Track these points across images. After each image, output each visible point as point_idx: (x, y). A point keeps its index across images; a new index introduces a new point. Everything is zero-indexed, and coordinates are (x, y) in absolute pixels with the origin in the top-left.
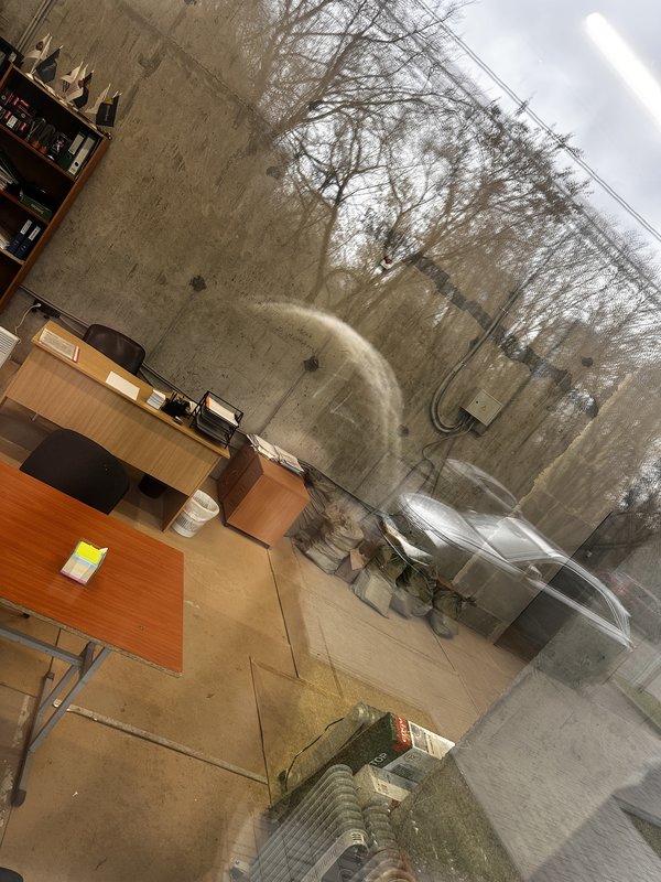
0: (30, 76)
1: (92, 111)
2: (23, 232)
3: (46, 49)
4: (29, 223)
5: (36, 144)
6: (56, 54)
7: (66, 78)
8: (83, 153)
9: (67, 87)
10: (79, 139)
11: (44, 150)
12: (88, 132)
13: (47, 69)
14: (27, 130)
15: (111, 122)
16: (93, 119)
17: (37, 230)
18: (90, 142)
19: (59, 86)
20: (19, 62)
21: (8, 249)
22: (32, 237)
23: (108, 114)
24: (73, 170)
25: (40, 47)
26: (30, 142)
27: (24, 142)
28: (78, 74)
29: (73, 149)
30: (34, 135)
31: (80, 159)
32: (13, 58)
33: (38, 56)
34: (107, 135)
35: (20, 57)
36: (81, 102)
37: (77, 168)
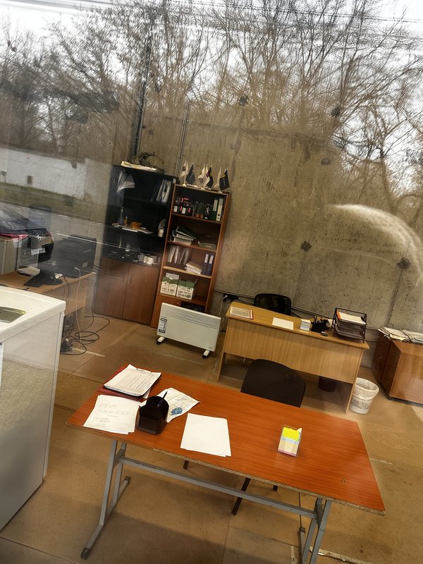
0: (184, 185)
1: (217, 185)
2: (206, 261)
3: (187, 168)
4: (207, 255)
5: (198, 216)
6: (192, 168)
7: (200, 177)
8: (220, 207)
9: (202, 181)
10: (216, 202)
11: (202, 217)
12: (218, 197)
13: (191, 178)
14: (191, 211)
15: (228, 186)
16: (219, 189)
17: (212, 257)
18: (221, 200)
19: (198, 182)
20: (178, 182)
21: (202, 273)
22: (211, 262)
23: (225, 183)
24: (218, 218)
25: (184, 169)
26: (195, 216)
27: (192, 217)
28: (205, 171)
29: (215, 209)
30: (196, 212)
31: (219, 212)
32: (175, 181)
33: (184, 174)
34: (228, 193)
35: (177, 179)
36: (210, 184)
37: (220, 217)
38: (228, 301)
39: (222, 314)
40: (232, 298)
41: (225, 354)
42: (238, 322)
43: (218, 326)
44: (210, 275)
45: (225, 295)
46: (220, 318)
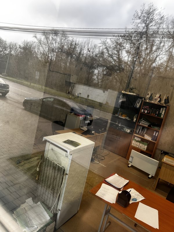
0: (148, 101)
1: (163, 102)
2: (154, 135)
3: (150, 94)
4: (155, 132)
5: (152, 114)
6: (152, 94)
7: (155, 98)
8: (164, 112)
9: (156, 99)
10: (162, 109)
11: (154, 115)
12: (163, 107)
13: (151, 98)
14: (150, 112)
15: (168, 102)
16: (164, 103)
17: (157, 133)
18: (164, 109)
19: (154, 100)
20: (145, 100)
21: (152, 140)
22: (156, 135)
24: (162, 116)
25: (148, 94)
26: (151, 114)
27: (150, 115)
28: (158, 96)
29: (161, 112)
30: (152, 112)
31: (163, 113)
32: (143, 99)
33: (148, 96)
34: (168, 105)
35: (145, 98)
36: (160, 101)
37: (163, 116)
38: (163, 154)
39: (160, 160)
40: (166, 153)
41: (159, 179)
42: (168, 165)
43: (157, 165)
44: (156, 141)
45: (162, 151)
46: (158, 162)
